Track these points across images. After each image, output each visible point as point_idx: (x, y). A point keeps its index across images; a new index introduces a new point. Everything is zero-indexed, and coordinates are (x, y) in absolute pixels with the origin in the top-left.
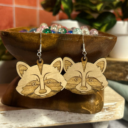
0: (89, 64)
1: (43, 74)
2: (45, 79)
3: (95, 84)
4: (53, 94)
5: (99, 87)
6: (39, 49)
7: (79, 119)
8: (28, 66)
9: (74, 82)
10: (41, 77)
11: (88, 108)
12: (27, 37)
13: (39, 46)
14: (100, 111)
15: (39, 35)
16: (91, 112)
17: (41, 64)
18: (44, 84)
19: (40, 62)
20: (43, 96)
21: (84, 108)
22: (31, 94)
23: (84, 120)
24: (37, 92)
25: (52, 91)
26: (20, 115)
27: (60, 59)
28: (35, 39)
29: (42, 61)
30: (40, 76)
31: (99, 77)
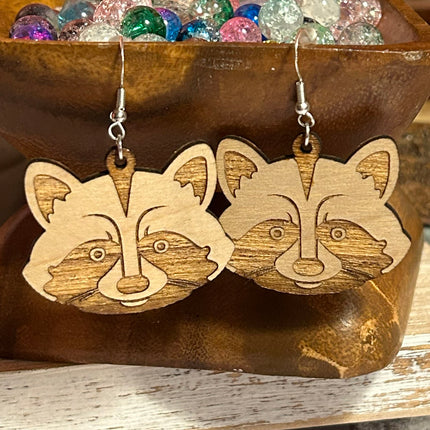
0: (326, 165)
1: (135, 211)
2: (142, 232)
3: (355, 249)
4: (177, 294)
5: (374, 262)
6: (114, 107)
7: (297, 407)
8: (70, 180)
9: (265, 244)
10: (126, 224)
11: (328, 353)
12: (64, 61)
13: (116, 96)
14: (383, 364)
15: (114, 53)
16: (342, 370)
17: (127, 171)
18: (139, 255)
19: (122, 165)
20: (136, 302)
21: (313, 354)
22: (83, 296)
23: (320, 414)
24: (109, 288)
25: (172, 283)
26: (30, 393)
27: (202, 150)
28: (97, 69)
29: (131, 160)
30: (120, 219)
31: (371, 218)
